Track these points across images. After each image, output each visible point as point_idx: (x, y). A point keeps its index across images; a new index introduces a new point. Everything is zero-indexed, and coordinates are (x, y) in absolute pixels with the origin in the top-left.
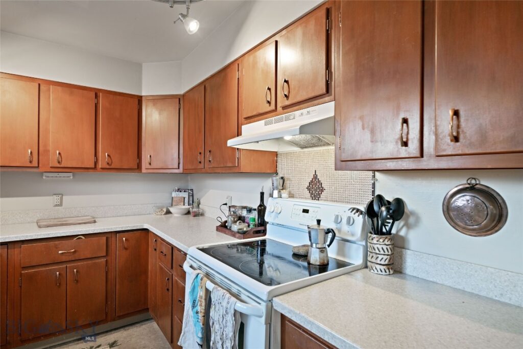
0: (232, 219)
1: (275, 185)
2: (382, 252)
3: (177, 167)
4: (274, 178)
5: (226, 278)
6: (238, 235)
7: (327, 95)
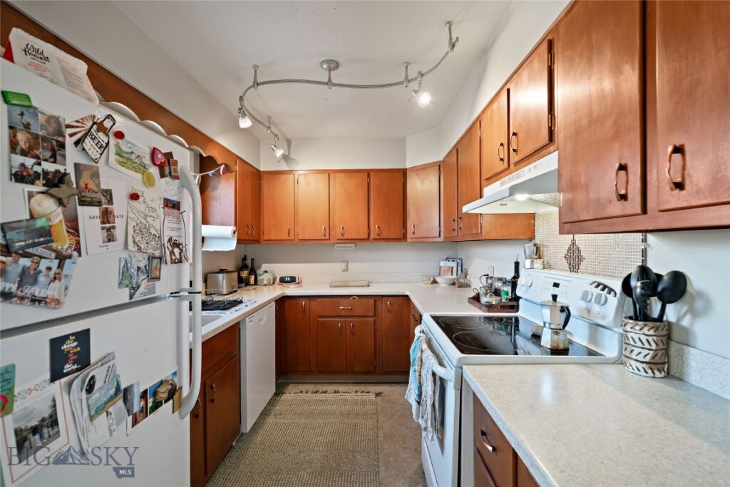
0: (484, 291)
1: (527, 253)
2: (639, 344)
3: (438, 235)
4: (527, 245)
5: (440, 346)
6: (483, 308)
7: (551, 144)
